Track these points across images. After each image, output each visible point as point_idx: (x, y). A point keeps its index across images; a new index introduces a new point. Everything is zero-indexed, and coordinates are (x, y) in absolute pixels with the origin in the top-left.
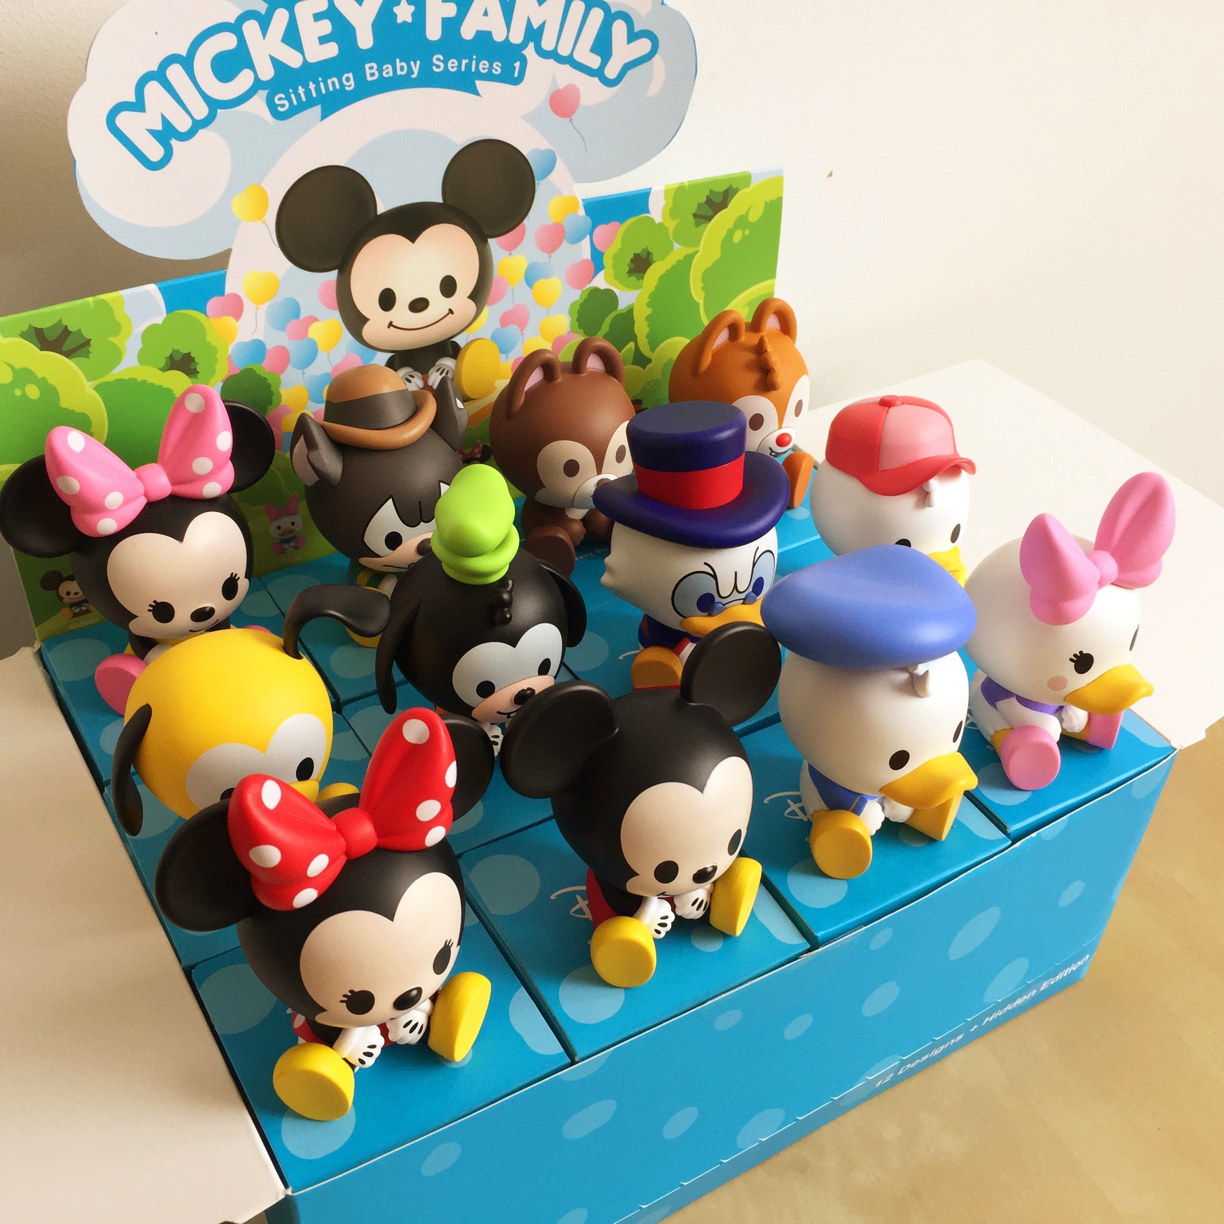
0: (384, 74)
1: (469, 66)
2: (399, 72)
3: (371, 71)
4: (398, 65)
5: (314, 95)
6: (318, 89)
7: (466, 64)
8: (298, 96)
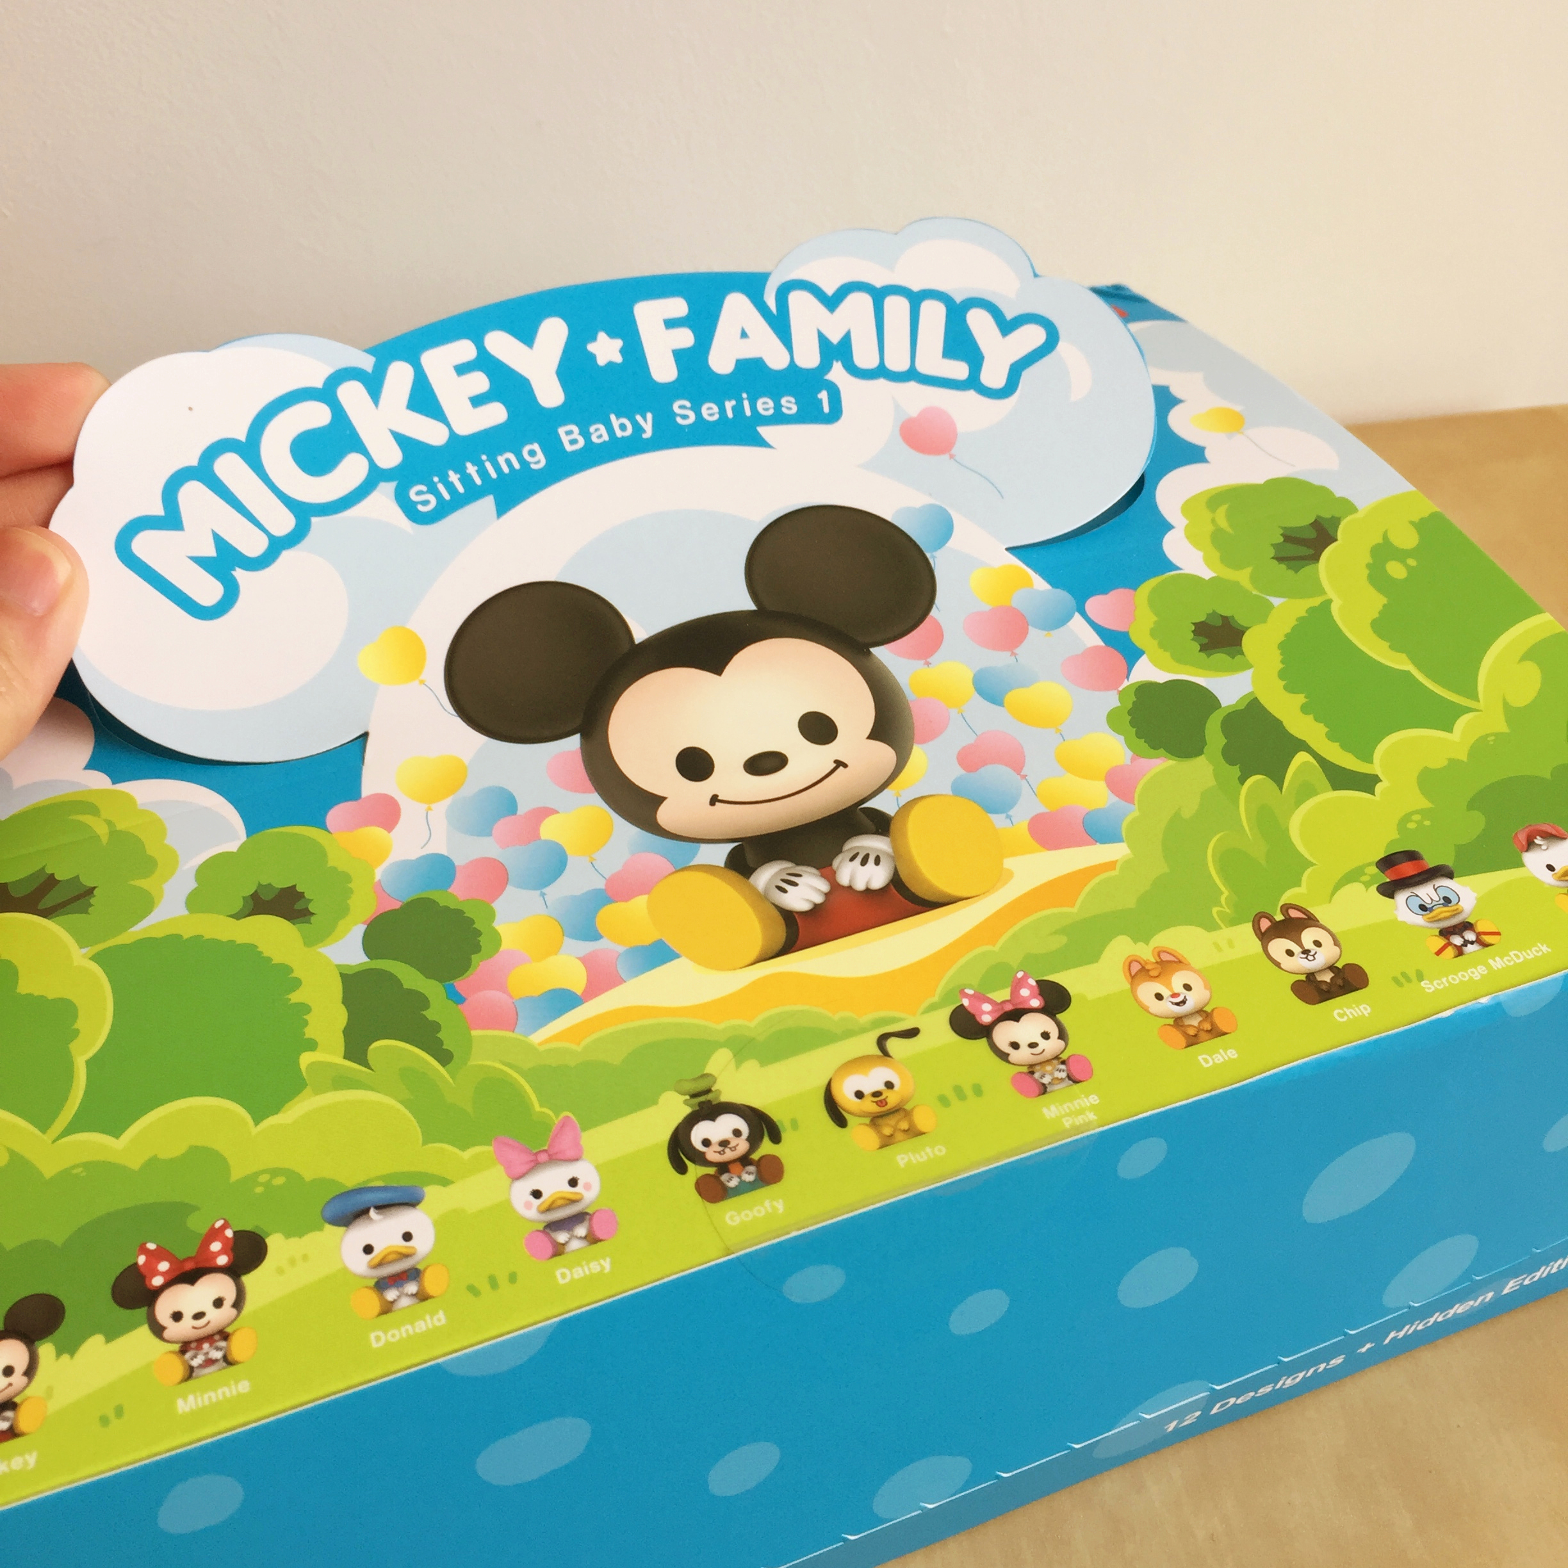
0: (594, 439)
1: (738, 409)
2: (619, 433)
3: (570, 437)
4: (615, 422)
5: (478, 481)
6: (483, 472)
7: (733, 408)
8: (450, 487)
